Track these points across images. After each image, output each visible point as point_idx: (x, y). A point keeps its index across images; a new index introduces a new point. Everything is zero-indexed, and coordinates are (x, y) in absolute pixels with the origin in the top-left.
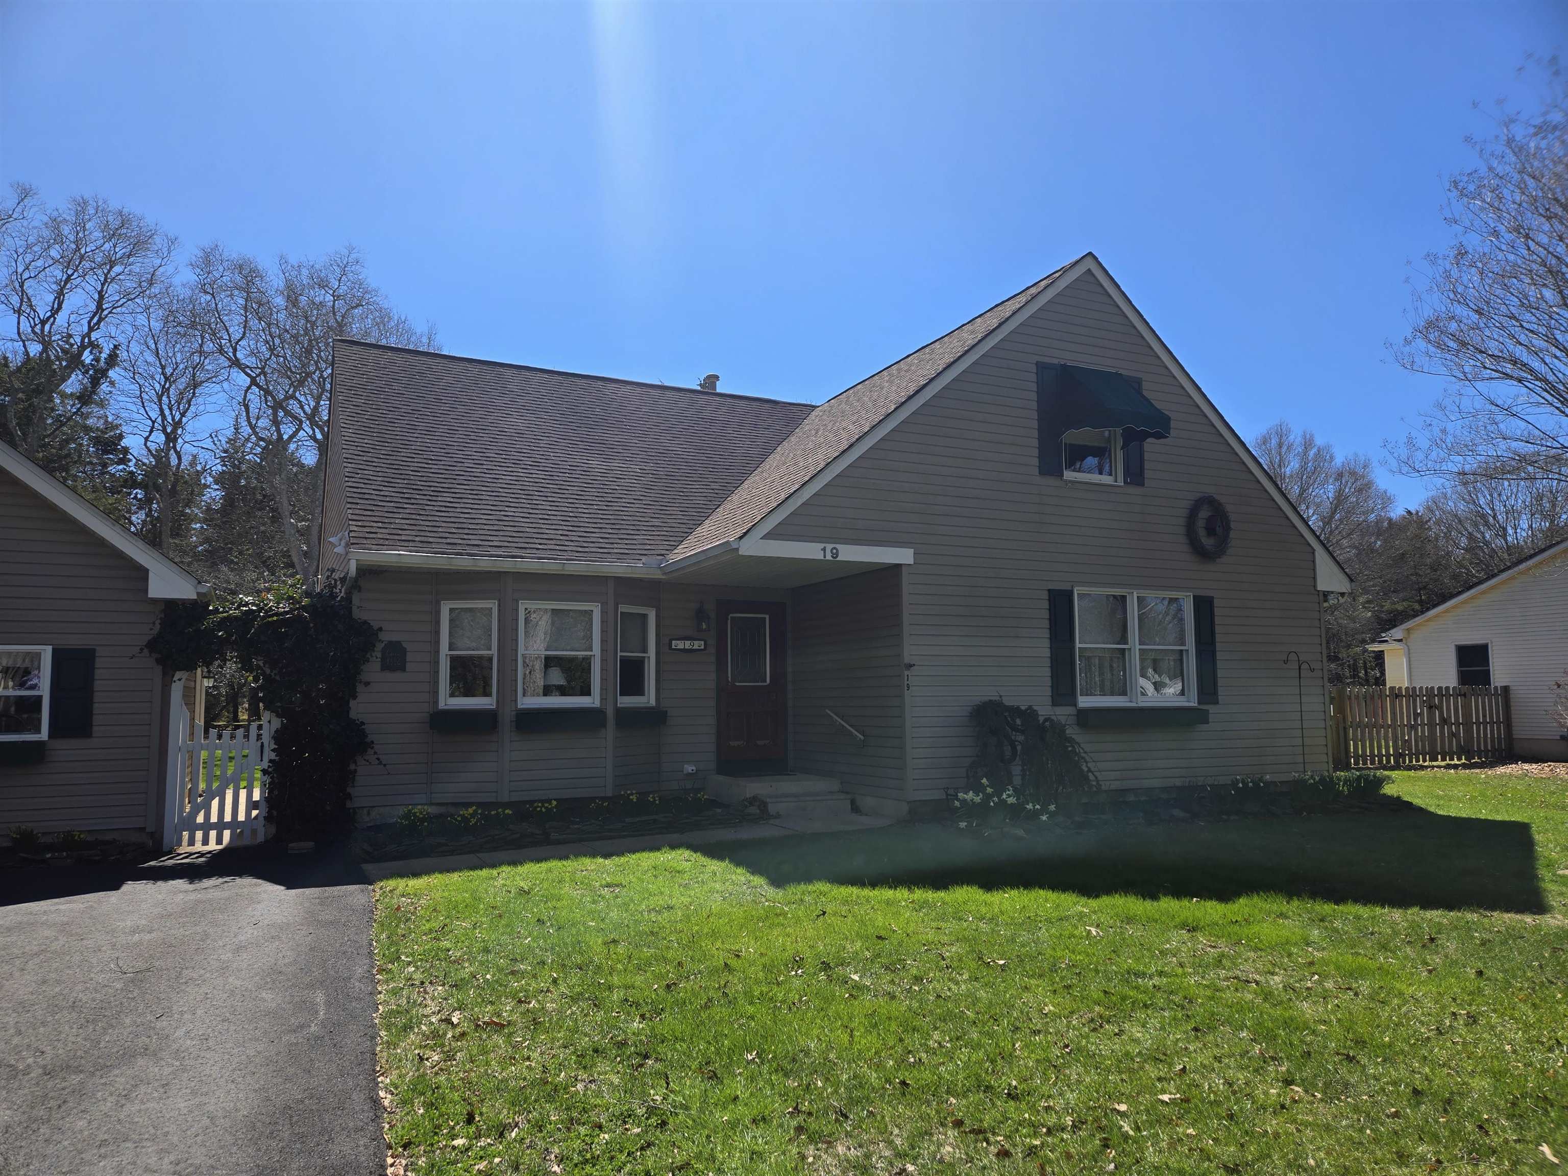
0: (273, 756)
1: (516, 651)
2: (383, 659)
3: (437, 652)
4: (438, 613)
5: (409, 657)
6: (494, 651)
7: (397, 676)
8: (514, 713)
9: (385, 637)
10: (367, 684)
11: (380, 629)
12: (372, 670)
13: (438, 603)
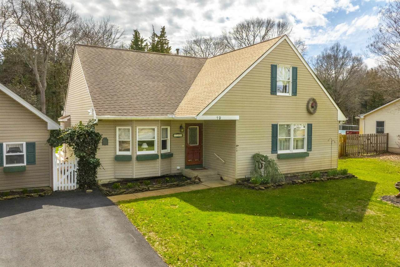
0: (78, 168)
1: (136, 140)
2: (103, 143)
3: (116, 140)
4: (116, 130)
5: (109, 141)
6: (131, 140)
7: (106, 146)
8: (136, 156)
9: (103, 137)
10: (99, 149)
11: (102, 135)
12: (100, 145)
13: (116, 127)
